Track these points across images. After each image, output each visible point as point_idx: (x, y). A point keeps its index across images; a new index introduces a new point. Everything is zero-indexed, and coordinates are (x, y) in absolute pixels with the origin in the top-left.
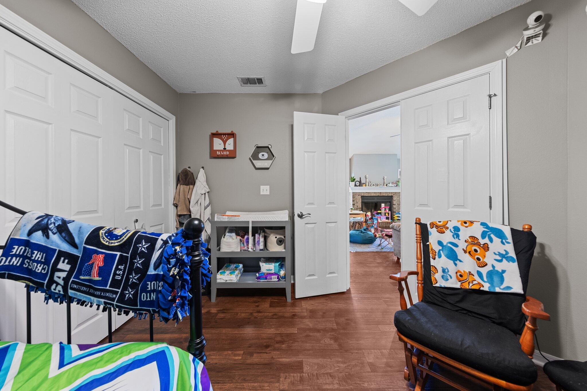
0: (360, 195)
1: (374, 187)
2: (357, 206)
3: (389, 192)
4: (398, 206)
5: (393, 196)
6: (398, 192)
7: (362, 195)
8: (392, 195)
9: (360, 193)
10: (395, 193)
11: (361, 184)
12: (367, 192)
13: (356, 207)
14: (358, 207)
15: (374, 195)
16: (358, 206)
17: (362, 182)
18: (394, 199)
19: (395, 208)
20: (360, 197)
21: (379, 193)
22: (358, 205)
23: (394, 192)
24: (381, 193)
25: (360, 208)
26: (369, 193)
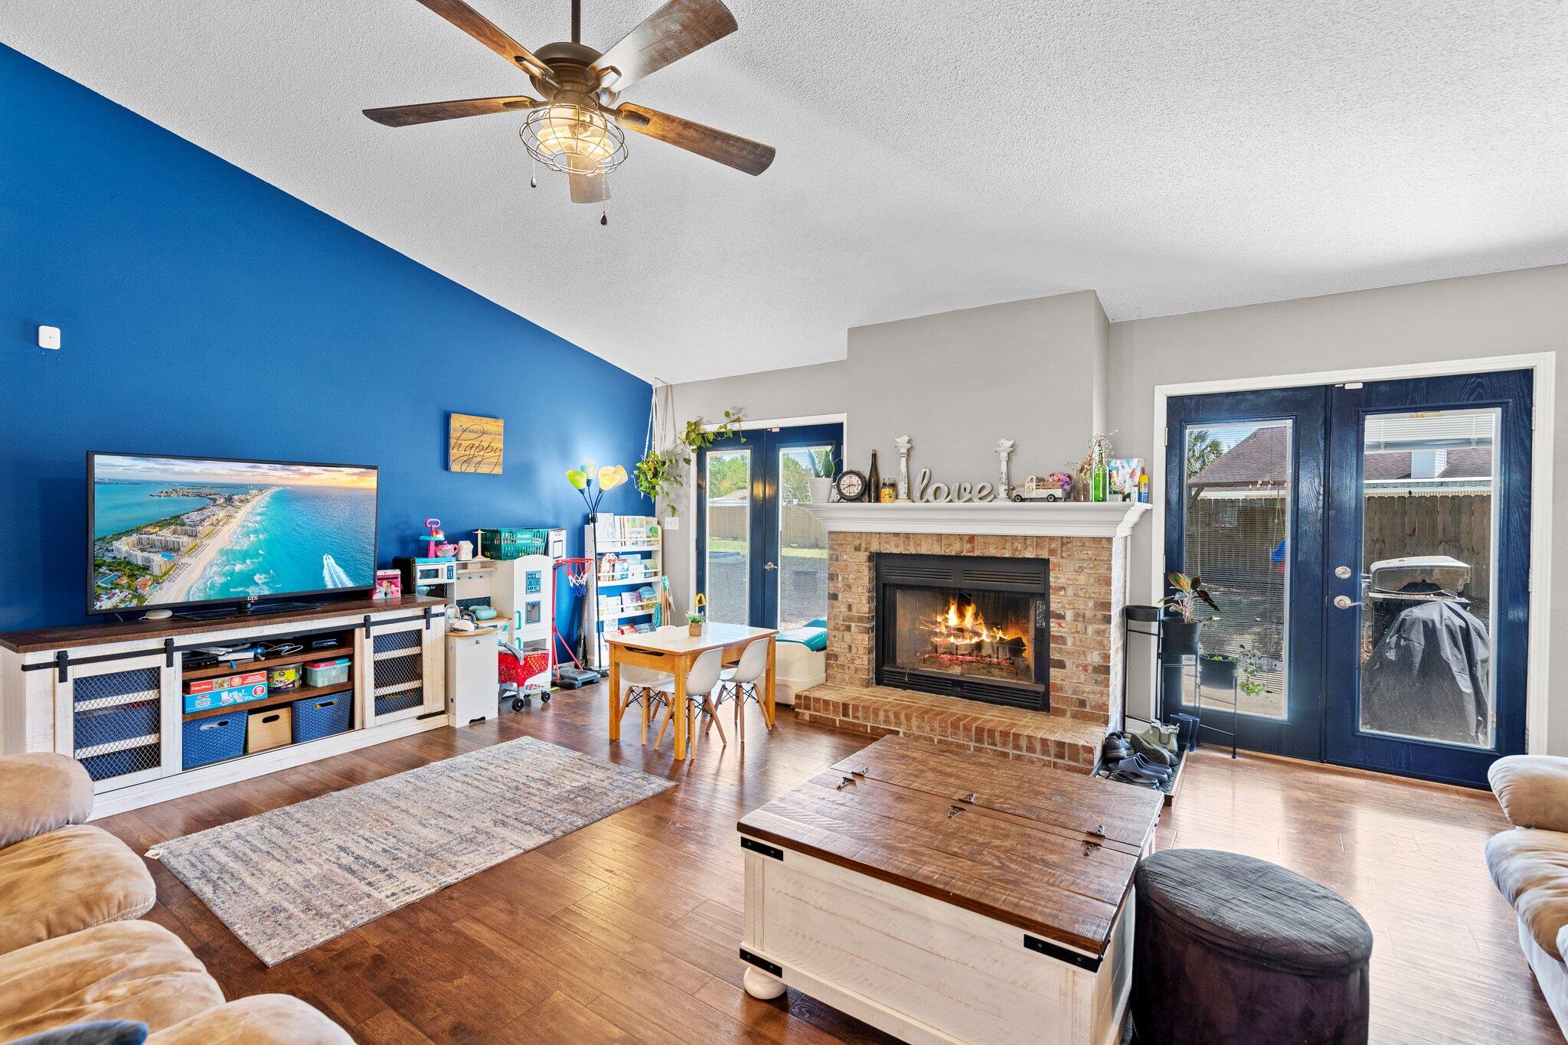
0: (863, 546)
1: (942, 503)
2: (850, 607)
3: (1025, 538)
4: (1080, 626)
5: (1047, 562)
6: (1080, 539)
7: (875, 547)
8: (1044, 555)
9: (864, 535)
10: (1065, 541)
11: (871, 489)
12: (897, 535)
13: (844, 609)
14: (854, 613)
15: (936, 550)
16: (854, 609)
17: (885, 476)
18: (1055, 578)
19: (1062, 640)
20: (863, 556)
21: (961, 537)
22: (850, 600)
23: (1052, 539)
24: (972, 538)
25: (860, 619)
26: (907, 536)
